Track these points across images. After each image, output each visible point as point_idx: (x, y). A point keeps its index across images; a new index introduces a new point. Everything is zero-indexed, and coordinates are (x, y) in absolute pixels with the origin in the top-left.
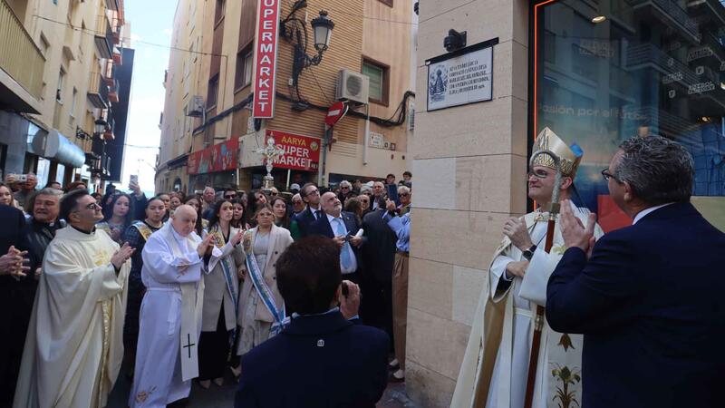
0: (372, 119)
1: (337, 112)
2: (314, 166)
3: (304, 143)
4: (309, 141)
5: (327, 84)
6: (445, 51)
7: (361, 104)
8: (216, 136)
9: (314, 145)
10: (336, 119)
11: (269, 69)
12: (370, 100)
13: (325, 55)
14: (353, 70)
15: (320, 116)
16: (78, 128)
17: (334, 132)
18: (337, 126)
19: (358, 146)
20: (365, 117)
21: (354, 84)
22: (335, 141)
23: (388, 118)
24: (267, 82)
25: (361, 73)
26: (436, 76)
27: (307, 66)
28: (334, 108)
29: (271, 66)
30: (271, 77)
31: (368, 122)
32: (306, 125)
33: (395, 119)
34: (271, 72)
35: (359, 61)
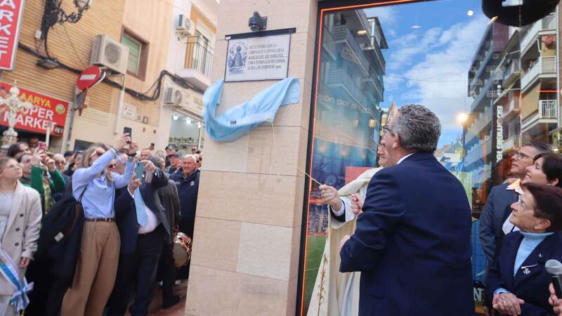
0: (128, 91)
1: (92, 77)
2: (58, 130)
3: (48, 104)
4: (54, 103)
5: (82, 46)
6: (248, 30)
7: (118, 73)
9: (60, 108)
10: (90, 84)
11: (12, 14)
12: (128, 72)
14: (112, 37)
15: (73, 78)
17: (87, 97)
18: (90, 91)
19: (110, 116)
20: (120, 88)
21: (113, 52)
22: (86, 106)
23: (143, 92)
24: (8, 29)
25: (120, 41)
26: (235, 52)
27: (61, 21)
28: (88, 72)
29: (16, 12)
30: (14, 24)
31: (123, 92)
32: (57, 84)
33: (150, 94)
34: (15, 18)
35: (119, 30)
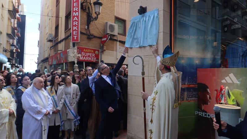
0: (120, 41)
1: (105, 39)
2: (97, 60)
3: (93, 51)
4: (95, 50)
5: (101, 28)
7: (115, 35)
8: (59, 50)
9: (97, 52)
10: (105, 41)
11: (77, 22)
12: (119, 34)
13: (99, 16)
14: (111, 22)
15: (99, 41)
16: (4, 48)
17: (104, 47)
18: (106, 44)
19: (114, 52)
20: (117, 41)
21: (112, 27)
22: (105, 50)
24: (77, 28)
25: (115, 23)
27: (92, 21)
28: (104, 37)
29: (78, 21)
30: (78, 26)
31: (118, 42)
32: (94, 44)
34: (78, 24)
35: (114, 18)
